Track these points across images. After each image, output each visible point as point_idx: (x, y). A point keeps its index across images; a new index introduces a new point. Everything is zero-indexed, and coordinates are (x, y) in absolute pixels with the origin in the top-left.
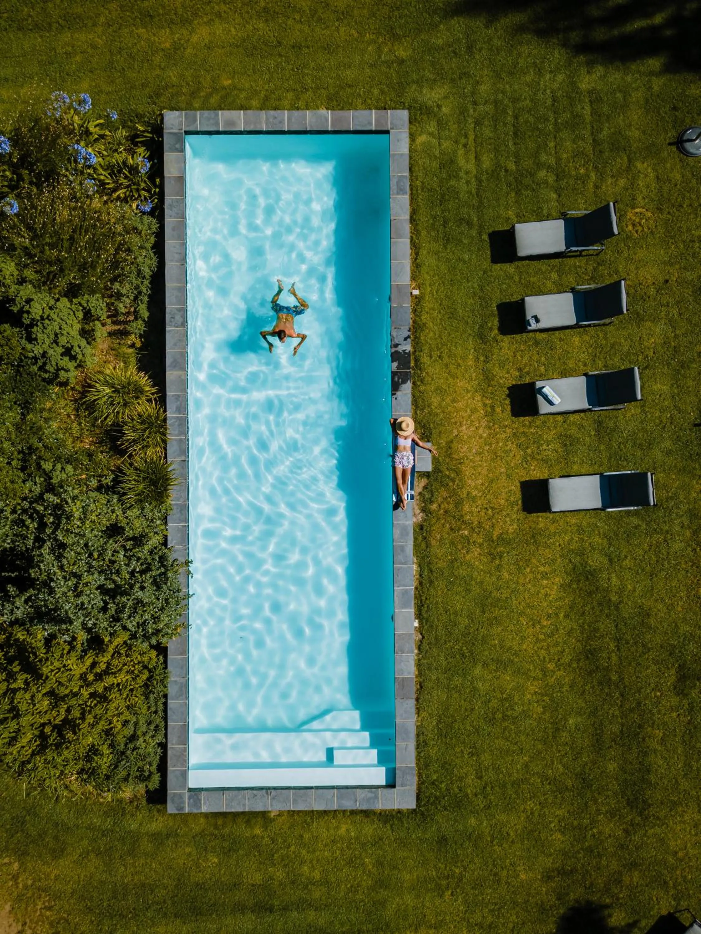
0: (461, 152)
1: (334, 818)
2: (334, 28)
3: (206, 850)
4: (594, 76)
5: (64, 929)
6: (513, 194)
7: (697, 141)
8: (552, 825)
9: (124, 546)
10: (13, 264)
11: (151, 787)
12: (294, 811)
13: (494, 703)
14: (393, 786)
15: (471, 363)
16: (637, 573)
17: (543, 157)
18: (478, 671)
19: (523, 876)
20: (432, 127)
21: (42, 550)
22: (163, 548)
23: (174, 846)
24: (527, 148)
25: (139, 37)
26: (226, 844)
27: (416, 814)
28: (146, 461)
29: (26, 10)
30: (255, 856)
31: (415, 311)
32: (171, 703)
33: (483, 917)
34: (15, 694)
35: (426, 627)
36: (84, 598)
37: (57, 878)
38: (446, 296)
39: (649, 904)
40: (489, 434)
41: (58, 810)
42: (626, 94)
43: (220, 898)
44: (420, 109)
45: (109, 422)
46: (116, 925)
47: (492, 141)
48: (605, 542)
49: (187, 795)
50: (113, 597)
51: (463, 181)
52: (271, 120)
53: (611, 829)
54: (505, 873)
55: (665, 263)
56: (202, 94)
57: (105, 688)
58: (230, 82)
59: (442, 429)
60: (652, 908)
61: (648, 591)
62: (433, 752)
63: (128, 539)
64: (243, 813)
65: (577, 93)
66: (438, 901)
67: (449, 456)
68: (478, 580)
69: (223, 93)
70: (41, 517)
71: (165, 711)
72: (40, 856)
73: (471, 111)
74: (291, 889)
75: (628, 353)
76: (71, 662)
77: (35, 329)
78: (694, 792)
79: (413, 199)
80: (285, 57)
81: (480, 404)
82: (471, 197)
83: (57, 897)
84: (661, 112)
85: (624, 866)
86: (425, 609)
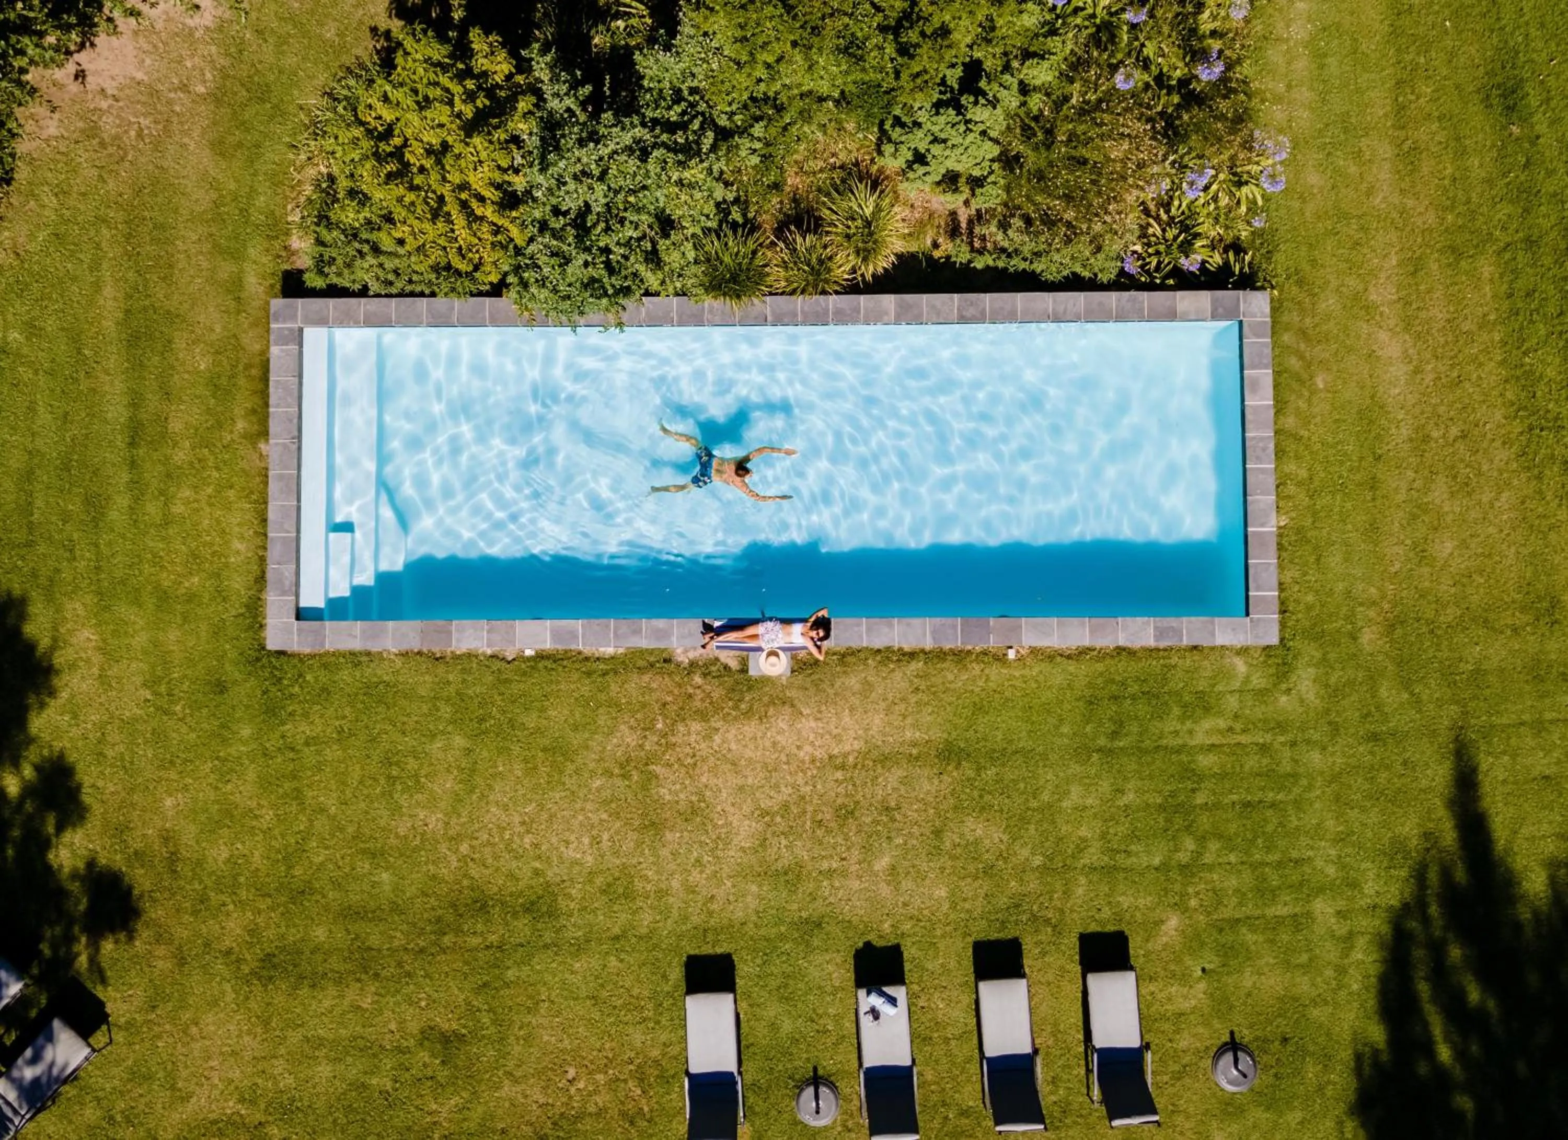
0: (1222, 724)
1: (255, 532)
2: (1402, 537)
3: (217, 353)
4: (1333, 920)
5: (111, 155)
6: (1159, 801)
7: (1235, 1072)
8: (239, 846)
9: (644, 236)
10: (1050, 78)
11: (306, 276)
12: (267, 476)
13: (412, 764)
14: (298, 618)
15: (908, 734)
16: (597, 977)
17: (1214, 846)
18: (459, 741)
19: (169, 802)
20: (1258, 681)
21: (639, 128)
22: (642, 292)
23: (223, 308)
24: (1228, 821)
25: (1385, 256)
26: (224, 381)
27: (259, 651)
28: (766, 266)
29: (1429, 90)
30: (207, 421)
31: (985, 653)
32: (422, 303)
33: (114, 745)
34: (447, 104)
35: (523, 666)
36: (572, 186)
37: (184, 146)
38: (1007, 700)
39: (123, 984)
40: (803, 762)
41: (277, 147)
42: (1306, 968)
43: (150, 373)
44: (1285, 664)
45: (825, 213)
46: (116, 228)
47: (1238, 769)
48: (644, 931)
49: (295, 326)
50: (574, 224)
51: (1179, 727)
52: (1261, 445)
53: (232, 930)
54: (173, 775)
55: (1056, 1025)
56: (1302, 346)
57: (449, 214)
58: (1321, 386)
59: (812, 690)
60: (117, 990)
61: (572, 992)
62: (345, 675)
63: (654, 243)
64: (267, 405)
65: (1308, 895)
66: (138, 680)
67: (772, 703)
68: (590, 743)
69: (1305, 376)
70: (683, 126)
71: (412, 294)
72: (215, 123)
73: (1282, 739)
74: (160, 473)
75: (924, 969)
76: (486, 172)
77: (951, 112)
78: (283, 1051)
79: (1151, 652)
80: (1360, 466)
81: (848, 748)
82: (1154, 738)
83: (157, 145)
84: (1279, 1020)
85: (180, 948)
86: (549, 664)
